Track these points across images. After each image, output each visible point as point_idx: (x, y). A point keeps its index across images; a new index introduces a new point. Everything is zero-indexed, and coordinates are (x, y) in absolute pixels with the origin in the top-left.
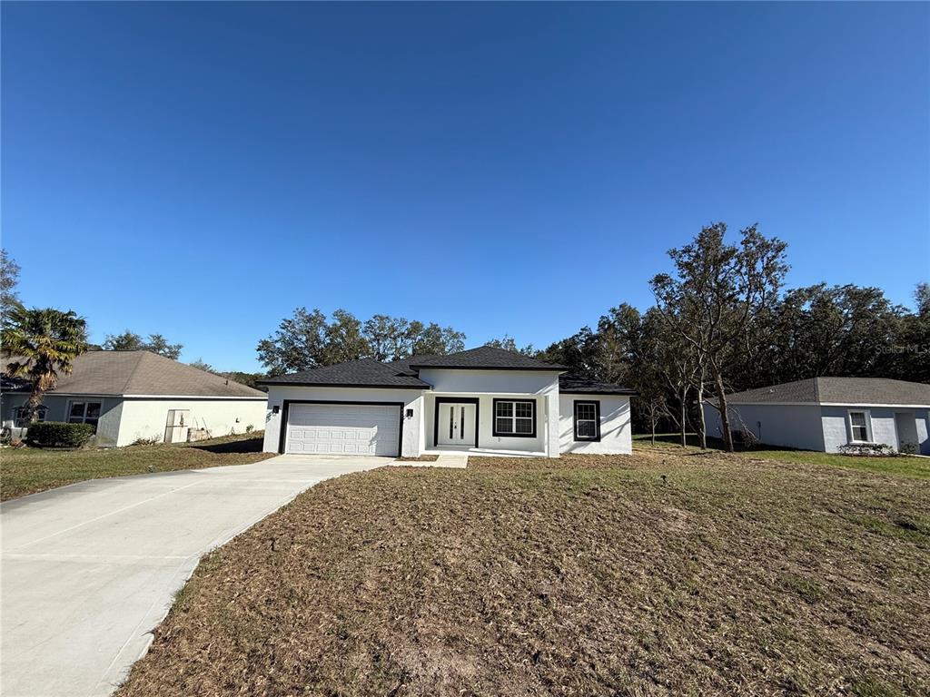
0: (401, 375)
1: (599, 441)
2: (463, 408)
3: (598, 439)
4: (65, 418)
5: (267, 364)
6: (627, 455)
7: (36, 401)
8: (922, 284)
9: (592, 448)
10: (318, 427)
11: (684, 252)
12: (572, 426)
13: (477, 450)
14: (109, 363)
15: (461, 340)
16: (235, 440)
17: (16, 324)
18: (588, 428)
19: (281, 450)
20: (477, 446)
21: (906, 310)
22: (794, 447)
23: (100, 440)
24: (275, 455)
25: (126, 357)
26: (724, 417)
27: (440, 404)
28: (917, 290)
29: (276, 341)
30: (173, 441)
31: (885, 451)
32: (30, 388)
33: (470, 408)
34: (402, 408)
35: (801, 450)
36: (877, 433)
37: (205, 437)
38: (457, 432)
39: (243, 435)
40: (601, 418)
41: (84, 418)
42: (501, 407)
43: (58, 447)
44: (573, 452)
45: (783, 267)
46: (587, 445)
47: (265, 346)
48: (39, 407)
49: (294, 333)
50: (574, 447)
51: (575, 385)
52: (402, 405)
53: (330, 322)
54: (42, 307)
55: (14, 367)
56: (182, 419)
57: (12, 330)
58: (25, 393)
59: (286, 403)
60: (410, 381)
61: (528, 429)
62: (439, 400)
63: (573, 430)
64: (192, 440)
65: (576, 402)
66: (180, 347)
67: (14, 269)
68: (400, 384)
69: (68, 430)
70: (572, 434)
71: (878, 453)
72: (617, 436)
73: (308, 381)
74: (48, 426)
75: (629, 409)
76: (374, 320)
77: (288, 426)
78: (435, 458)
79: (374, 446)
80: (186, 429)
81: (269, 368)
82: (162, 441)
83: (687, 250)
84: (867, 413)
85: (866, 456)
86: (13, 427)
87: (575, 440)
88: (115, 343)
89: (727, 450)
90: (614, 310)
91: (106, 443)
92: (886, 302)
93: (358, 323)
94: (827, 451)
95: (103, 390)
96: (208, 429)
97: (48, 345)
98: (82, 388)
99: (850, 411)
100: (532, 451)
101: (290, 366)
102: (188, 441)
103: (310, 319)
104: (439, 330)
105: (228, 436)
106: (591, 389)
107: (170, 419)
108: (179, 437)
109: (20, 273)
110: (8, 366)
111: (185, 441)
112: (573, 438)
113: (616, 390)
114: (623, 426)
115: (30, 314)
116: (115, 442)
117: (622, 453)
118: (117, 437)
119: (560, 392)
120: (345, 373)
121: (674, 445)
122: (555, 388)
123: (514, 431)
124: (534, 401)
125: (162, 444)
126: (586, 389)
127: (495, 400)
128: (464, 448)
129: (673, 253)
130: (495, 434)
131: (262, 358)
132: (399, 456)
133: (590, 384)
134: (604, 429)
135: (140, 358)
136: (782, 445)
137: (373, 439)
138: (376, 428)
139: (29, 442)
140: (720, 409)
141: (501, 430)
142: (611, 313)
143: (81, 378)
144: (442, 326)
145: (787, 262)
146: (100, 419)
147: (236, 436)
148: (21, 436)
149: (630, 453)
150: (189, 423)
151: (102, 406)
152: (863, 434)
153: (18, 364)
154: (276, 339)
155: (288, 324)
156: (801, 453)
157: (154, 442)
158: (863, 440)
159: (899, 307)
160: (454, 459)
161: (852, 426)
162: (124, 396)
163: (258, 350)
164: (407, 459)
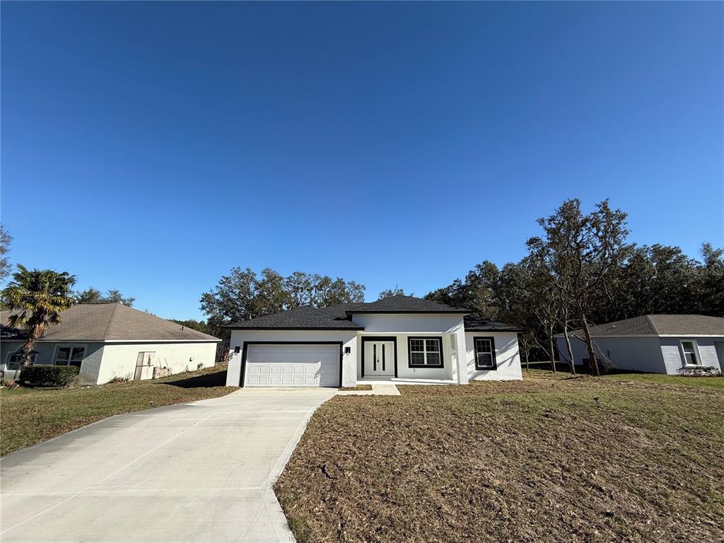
0: (338, 319)
1: (496, 369)
2: (383, 346)
3: (495, 368)
4: (52, 361)
5: (208, 313)
6: (519, 381)
7: (30, 347)
8: (705, 244)
9: (491, 376)
10: (271, 363)
11: (550, 220)
12: (473, 358)
13: (396, 379)
14: (88, 314)
15: (362, 290)
16: (190, 376)
17: (19, 283)
18: (486, 359)
19: (241, 384)
20: (396, 376)
21: (698, 262)
22: (642, 370)
23: (82, 380)
24: (236, 389)
25: (102, 309)
26: (589, 348)
27: (365, 342)
28: (703, 248)
29: (216, 294)
30: (141, 379)
31: (713, 372)
32: (25, 336)
33: (389, 345)
34: (341, 346)
35: (648, 373)
36: (703, 358)
37: (166, 374)
38: (379, 365)
39: (196, 372)
40: (496, 350)
41: (69, 360)
42: (414, 344)
43: (47, 386)
44: (475, 379)
45: (625, 231)
46: (487, 373)
47: (207, 298)
48: (32, 352)
49: (231, 287)
50: (476, 375)
51: (473, 324)
52: (341, 343)
53: (260, 278)
54: (42, 269)
55: (14, 319)
56: (149, 359)
57: (15, 288)
58: (19, 341)
59: (246, 344)
60: (346, 324)
61: (437, 362)
62: (365, 339)
63: (474, 361)
64: (157, 377)
65: (475, 338)
66: (132, 300)
67: (7, 239)
68: (339, 326)
69: (58, 371)
70: (474, 365)
71: (708, 374)
72: (509, 366)
73: (264, 326)
74: (40, 368)
75: (517, 343)
76: (293, 276)
77: (247, 363)
78: (369, 387)
79: (319, 379)
80: (152, 368)
81: (210, 316)
82: (132, 379)
83: (552, 219)
84: (694, 343)
85: (700, 376)
86: (6, 370)
87: (477, 369)
88: (79, 297)
89: (595, 374)
90: (479, 266)
91: (88, 381)
92: (684, 257)
93: (281, 279)
94: (669, 373)
95: (87, 337)
96: (170, 367)
97: (45, 300)
98: (68, 335)
99: (681, 341)
100: (442, 379)
101: (226, 314)
102: (153, 378)
103: (243, 276)
104: (344, 283)
105: (183, 373)
106: (487, 328)
107: (140, 359)
108: (147, 375)
109: (12, 242)
110: (10, 318)
111: (151, 378)
112: (474, 368)
113: (506, 328)
114: (513, 357)
115: (31, 275)
116: (95, 380)
117: (515, 379)
118: (97, 377)
119: (466, 331)
120: (292, 318)
121: (547, 371)
122: (461, 327)
123: (426, 363)
124: (440, 338)
125: (133, 382)
126: (483, 328)
127: (409, 338)
128: (387, 378)
129: (542, 221)
130: (410, 366)
131: (203, 308)
132: (340, 386)
133: (484, 324)
134: (499, 359)
135: (114, 309)
136: (631, 369)
137: (318, 373)
138: (320, 363)
139: (21, 383)
140: (586, 342)
141: (415, 362)
142: (477, 269)
143: (67, 326)
144: (346, 281)
145: (628, 227)
146: (83, 361)
147: (190, 372)
148: (15, 378)
149: (522, 379)
150: (154, 363)
151: (85, 350)
152: (693, 359)
153: (16, 316)
154: (216, 292)
155: (226, 280)
156: (649, 376)
157: (127, 380)
158: (694, 363)
159: (692, 260)
160: (384, 388)
161: (684, 353)
162: (106, 341)
163: (202, 301)
164: (347, 389)
